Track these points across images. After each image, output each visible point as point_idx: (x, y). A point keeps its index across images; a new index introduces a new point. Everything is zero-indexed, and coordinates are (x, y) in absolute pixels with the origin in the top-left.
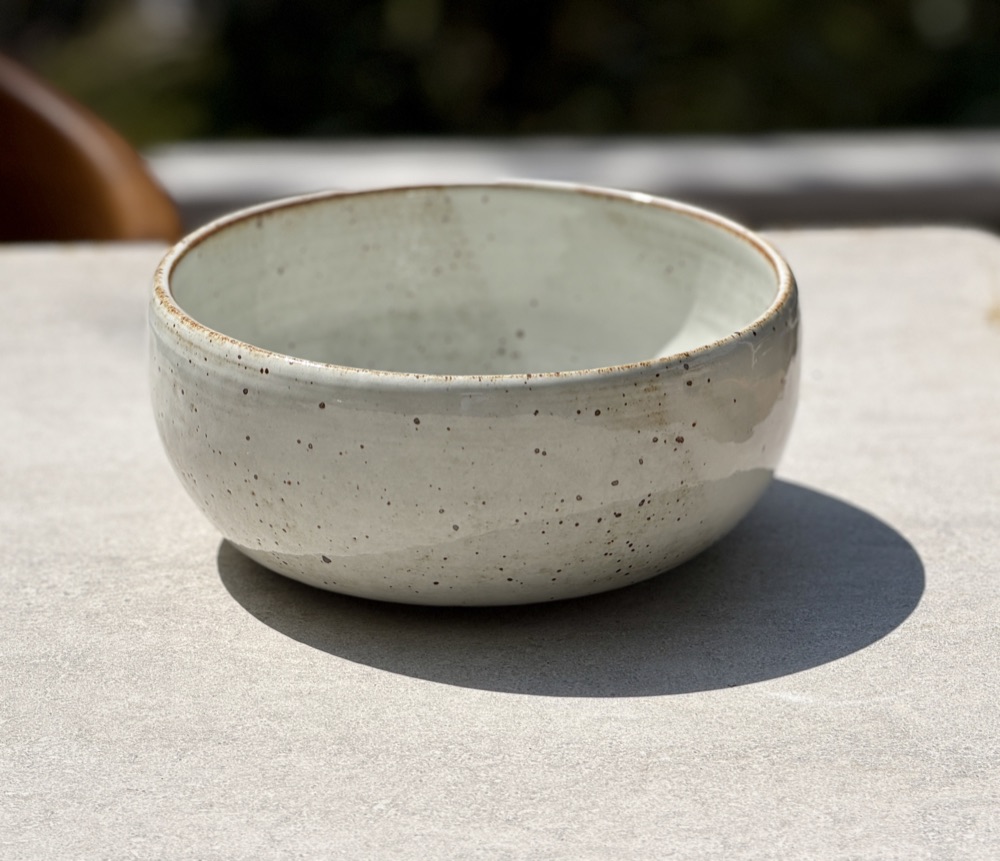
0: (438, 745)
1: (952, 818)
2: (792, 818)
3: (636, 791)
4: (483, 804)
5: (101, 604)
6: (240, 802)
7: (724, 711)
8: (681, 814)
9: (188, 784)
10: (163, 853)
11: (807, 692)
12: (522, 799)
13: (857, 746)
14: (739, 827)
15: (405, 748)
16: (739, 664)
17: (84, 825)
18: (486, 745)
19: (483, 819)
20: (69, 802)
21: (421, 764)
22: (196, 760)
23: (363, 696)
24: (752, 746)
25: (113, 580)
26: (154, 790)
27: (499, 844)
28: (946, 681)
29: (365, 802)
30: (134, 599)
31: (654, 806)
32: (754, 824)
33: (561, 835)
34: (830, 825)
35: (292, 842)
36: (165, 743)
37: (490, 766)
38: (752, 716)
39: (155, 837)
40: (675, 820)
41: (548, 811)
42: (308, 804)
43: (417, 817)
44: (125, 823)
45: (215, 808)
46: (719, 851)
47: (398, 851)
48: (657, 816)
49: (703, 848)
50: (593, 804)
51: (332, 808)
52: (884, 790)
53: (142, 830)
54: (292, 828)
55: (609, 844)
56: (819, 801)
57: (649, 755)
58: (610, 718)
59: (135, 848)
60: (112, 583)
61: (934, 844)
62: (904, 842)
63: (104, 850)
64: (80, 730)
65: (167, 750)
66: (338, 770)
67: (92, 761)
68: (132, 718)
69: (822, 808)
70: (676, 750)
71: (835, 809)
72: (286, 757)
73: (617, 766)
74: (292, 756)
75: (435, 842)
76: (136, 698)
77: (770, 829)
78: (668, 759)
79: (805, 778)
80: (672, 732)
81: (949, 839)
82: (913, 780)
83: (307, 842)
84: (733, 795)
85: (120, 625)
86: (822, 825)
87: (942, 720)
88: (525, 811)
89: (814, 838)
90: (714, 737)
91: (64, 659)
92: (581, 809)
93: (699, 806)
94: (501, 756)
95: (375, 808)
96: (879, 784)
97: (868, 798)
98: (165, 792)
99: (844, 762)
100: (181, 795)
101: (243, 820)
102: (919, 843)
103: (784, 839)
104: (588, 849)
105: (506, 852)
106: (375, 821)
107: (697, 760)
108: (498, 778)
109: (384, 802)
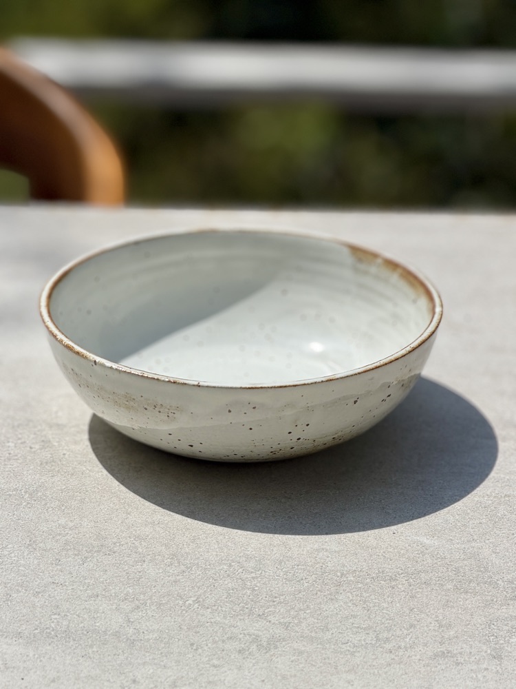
0: (226, 562)
1: (505, 628)
2: (416, 623)
3: (332, 599)
4: (246, 604)
5: (50, 456)
6: (113, 595)
7: (387, 548)
8: (355, 617)
9: (86, 581)
10: (68, 627)
11: (435, 538)
12: (268, 601)
13: (458, 576)
14: (386, 627)
15: (208, 563)
16: (400, 516)
17: (27, 605)
18: (252, 564)
19: (245, 614)
20: (20, 589)
21: (216, 575)
22: (92, 565)
23: (188, 527)
24: (400, 573)
25: (57, 440)
26: (67, 584)
27: (253, 631)
28: (513, 534)
29: (182, 599)
30: (68, 453)
31: (341, 610)
32: (394, 625)
33: (287, 627)
34: (436, 628)
35: (139, 623)
36: (76, 552)
37: (253, 578)
38: (402, 552)
39: (65, 615)
40: (351, 620)
41: (282, 610)
42: (151, 598)
43: (209, 610)
44: (49, 605)
45: (99, 598)
46: (374, 642)
47: (196, 632)
48: (342, 617)
49: (364, 640)
50: (308, 606)
51: (164, 602)
52: (470, 606)
53: (59, 610)
54: (140, 614)
55: (313, 634)
56: (432, 612)
57: (342, 574)
58: (323, 549)
59: (53, 622)
60: (57, 442)
61: (492, 645)
62: (476, 642)
63: (36, 623)
64: (30, 541)
65: (76, 558)
66: (169, 576)
67: (35, 563)
68: (60, 534)
69: (433, 616)
70: (358, 573)
71: (441, 618)
72: (142, 565)
73: (323, 582)
74: (145, 566)
75: (218, 628)
76: (62, 521)
77: (403, 629)
78: (352, 578)
79: (427, 595)
80: (356, 561)
81: (502, 642)
82: (487, 601)
83: (148, 624)
84: (385, 605)
85: (58, 471)
86: (433, 628)
87: (508, 560)
88: (269, 610)
89: (427, 636)
90: (380, 566)
91: (26, 492)
92: (301, 610)
93: (366, 611)
94: (260, 571)
95: (187, 603)
96: (467, 602)
97: (460, 612)
98: (73, 585)
99: (449, 586)
100: (82, 588)
101: (114, 607)
102: (484, 643)
103: (410, 636)
104: (301, 637)
105: (256, 636)
106: (186, 611)
107: (368, 580)
108: (256, 586)
109: (193, 599)
